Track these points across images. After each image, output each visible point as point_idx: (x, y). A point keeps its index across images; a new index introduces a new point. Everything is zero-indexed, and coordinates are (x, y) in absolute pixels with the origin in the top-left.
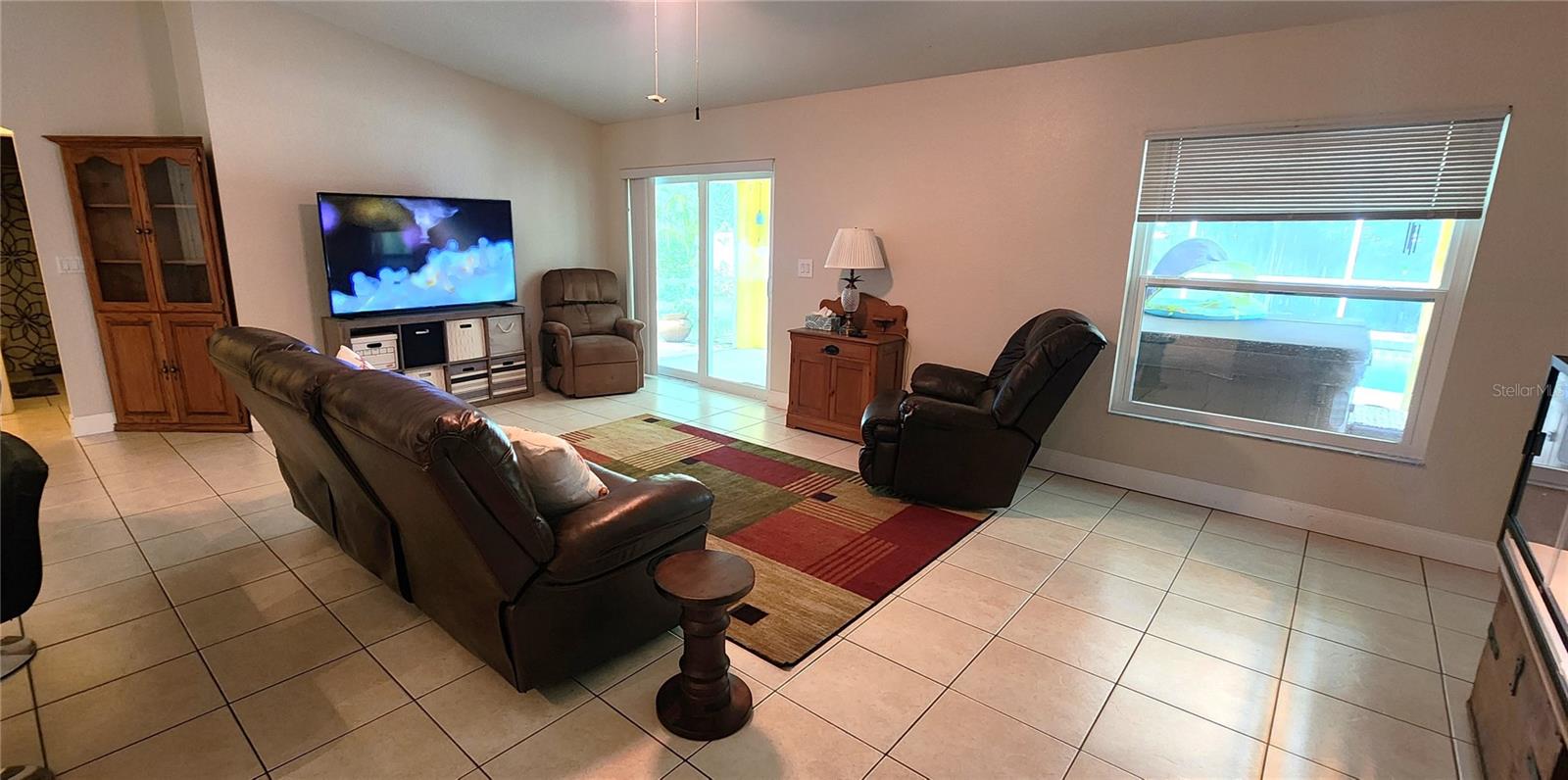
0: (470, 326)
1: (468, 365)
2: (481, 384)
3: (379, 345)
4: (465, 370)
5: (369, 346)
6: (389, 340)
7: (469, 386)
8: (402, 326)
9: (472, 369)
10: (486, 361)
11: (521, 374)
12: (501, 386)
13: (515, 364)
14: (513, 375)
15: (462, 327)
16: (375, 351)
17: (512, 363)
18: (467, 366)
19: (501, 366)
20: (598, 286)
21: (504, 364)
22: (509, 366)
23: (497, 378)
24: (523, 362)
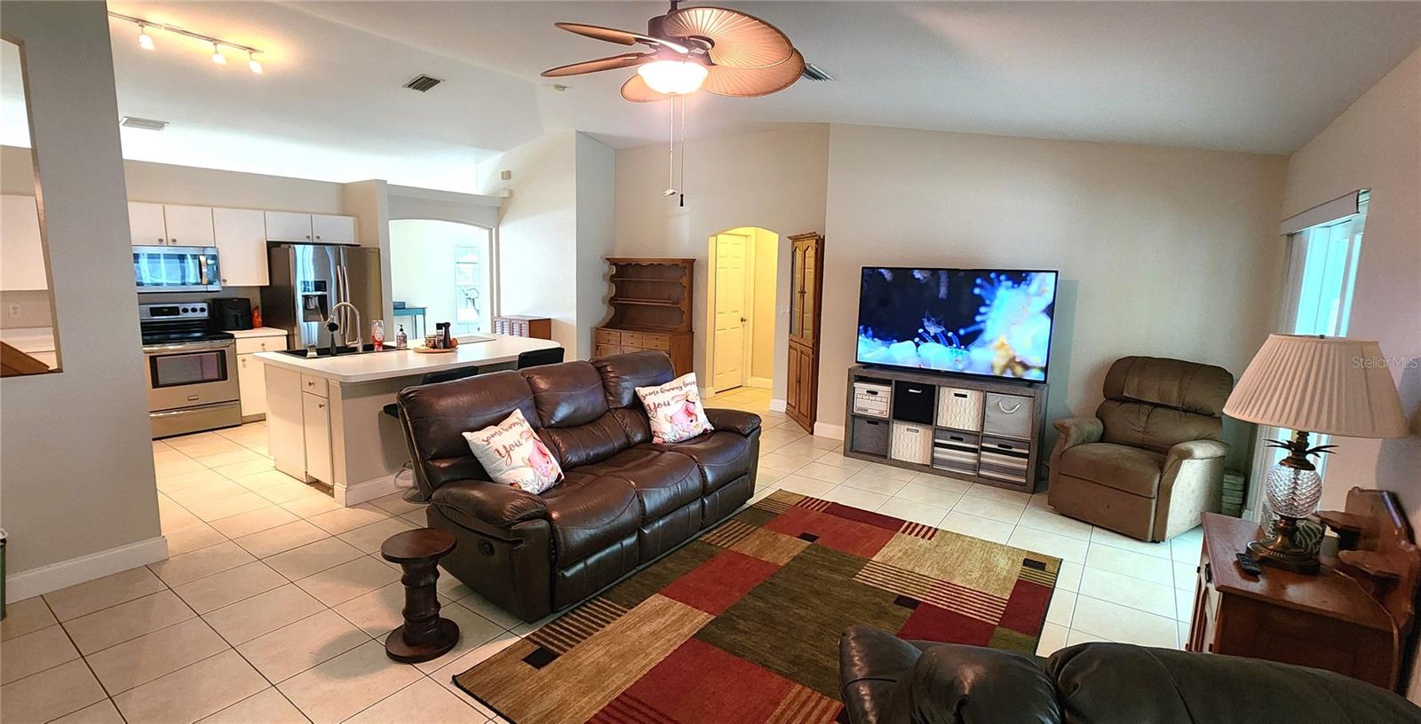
0: (965, 396)
1: (957, 435)
2: (968, 458)
3: (875, 393)
4: (952, 438)
5: (868, 392)
6: (885, 392)
7: (952, 454)
8: (896, 381)
9: (961, 440)
10: (978, 436)
11: (1021, 464)
12: (990, 467)
13: (1014, 450)
14: (1004, 460)
15: (956, 395)
16: (872, 397)
17: (1011, 448)
18: (955, 435)
19: (996, 447)
20: (1180, 388)
21: (999, 446)
22: (1005, 448)
23: (987, 458)
24: (1027, 452)
